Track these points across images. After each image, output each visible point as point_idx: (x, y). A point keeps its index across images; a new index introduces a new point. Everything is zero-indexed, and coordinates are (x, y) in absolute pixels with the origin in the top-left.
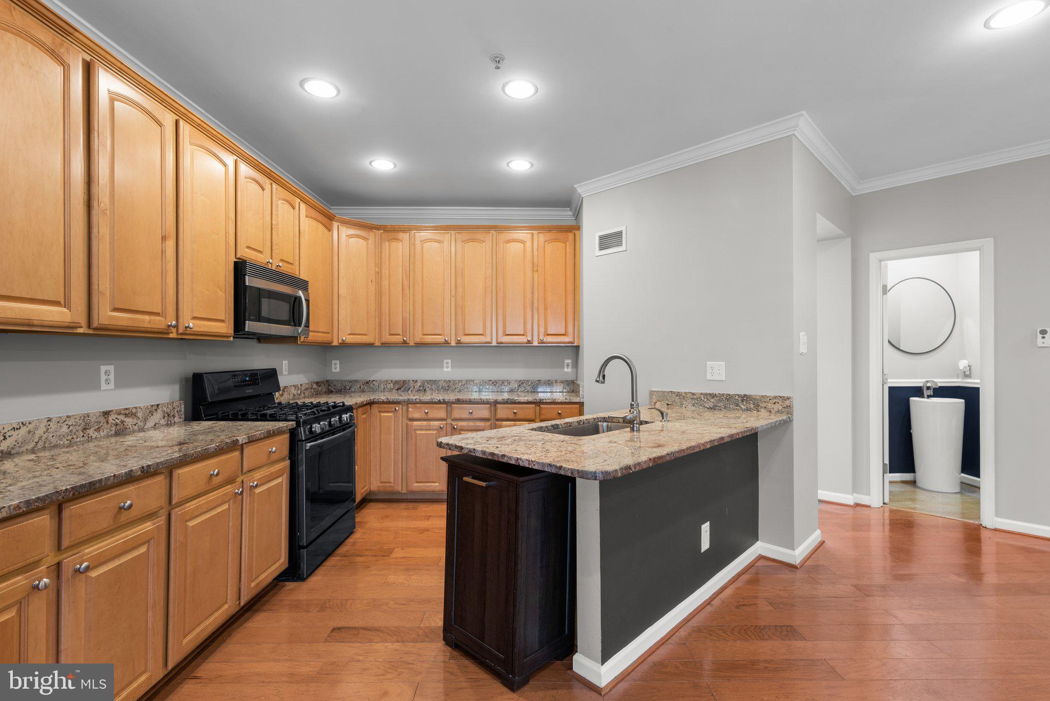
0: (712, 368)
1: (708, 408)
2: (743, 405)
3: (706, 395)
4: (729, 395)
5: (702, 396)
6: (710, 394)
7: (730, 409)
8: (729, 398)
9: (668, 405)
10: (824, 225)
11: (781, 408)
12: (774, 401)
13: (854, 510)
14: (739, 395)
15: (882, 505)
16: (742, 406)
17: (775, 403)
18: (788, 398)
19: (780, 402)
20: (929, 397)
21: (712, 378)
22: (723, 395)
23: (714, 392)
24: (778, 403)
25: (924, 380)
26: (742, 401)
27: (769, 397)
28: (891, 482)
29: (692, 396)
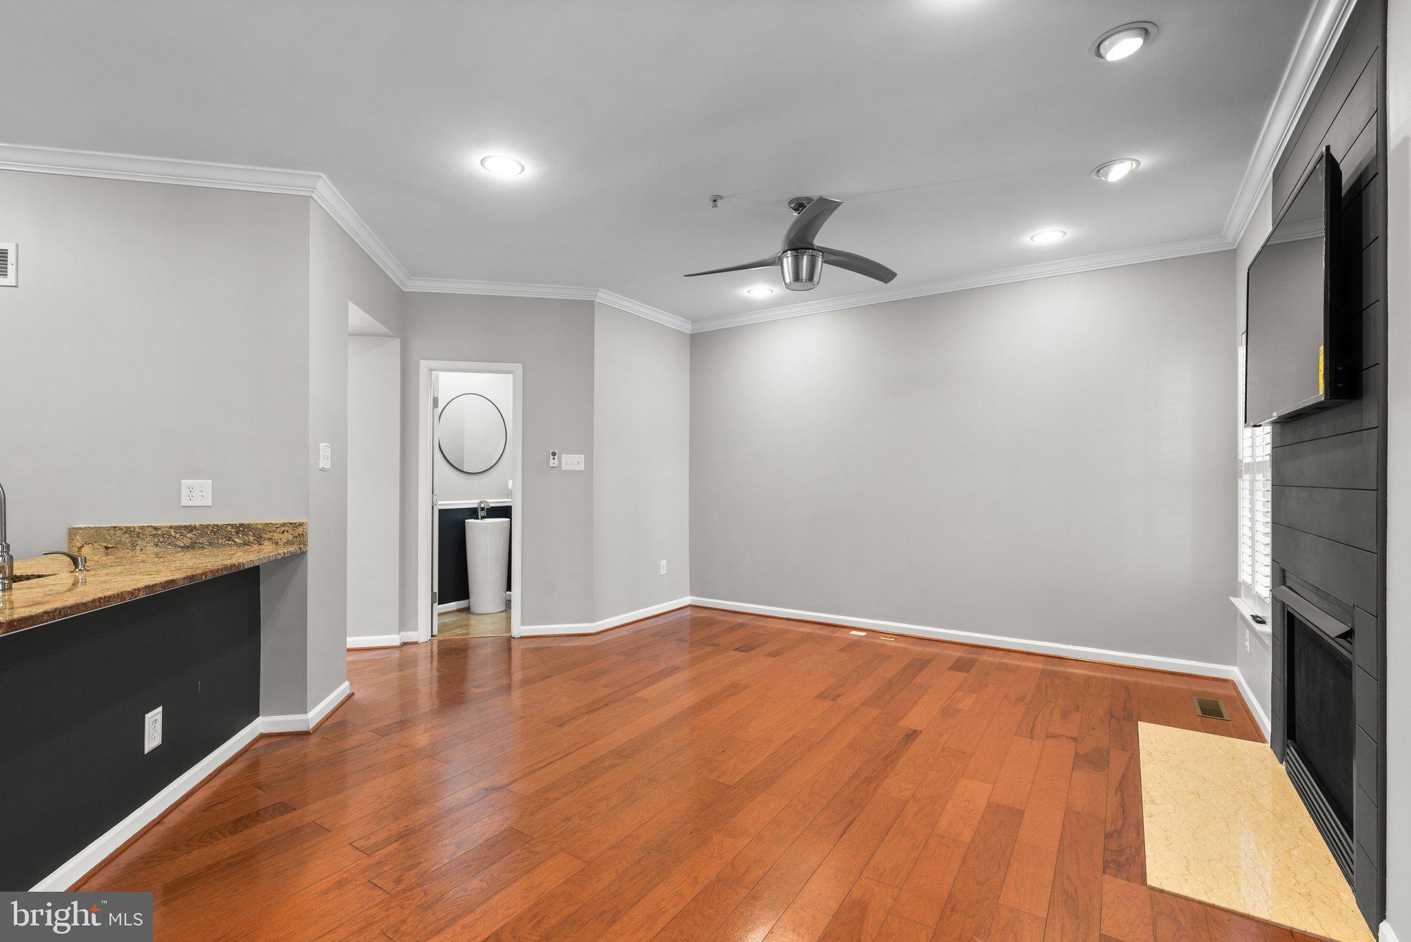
0: (190, 489)
1: (182, 547)
2: (239, 538)
3: (179, 527)
4: (217, 526)
5: (172, 531)
6: (186, 527)
7: (218, 546)
8: (217, 530)
9: (107, 548)
10: (357, 317)
11: (290, 537)
12: (283, 529)
13: (401, 651)
14: (232, 526)
15: (430, 638)
16: (236, 540)
17: (283, 532)
18: (301, 525)
19: (290, 530)
20: (483, 518)
21: (190, 503)
22: (207, 526)
23: (193, 524)
24: (288, 531)
25: (478, 501)
26: (237, 533)
27: (276, 524)
28: (439, 615)
29: (154, 532)
